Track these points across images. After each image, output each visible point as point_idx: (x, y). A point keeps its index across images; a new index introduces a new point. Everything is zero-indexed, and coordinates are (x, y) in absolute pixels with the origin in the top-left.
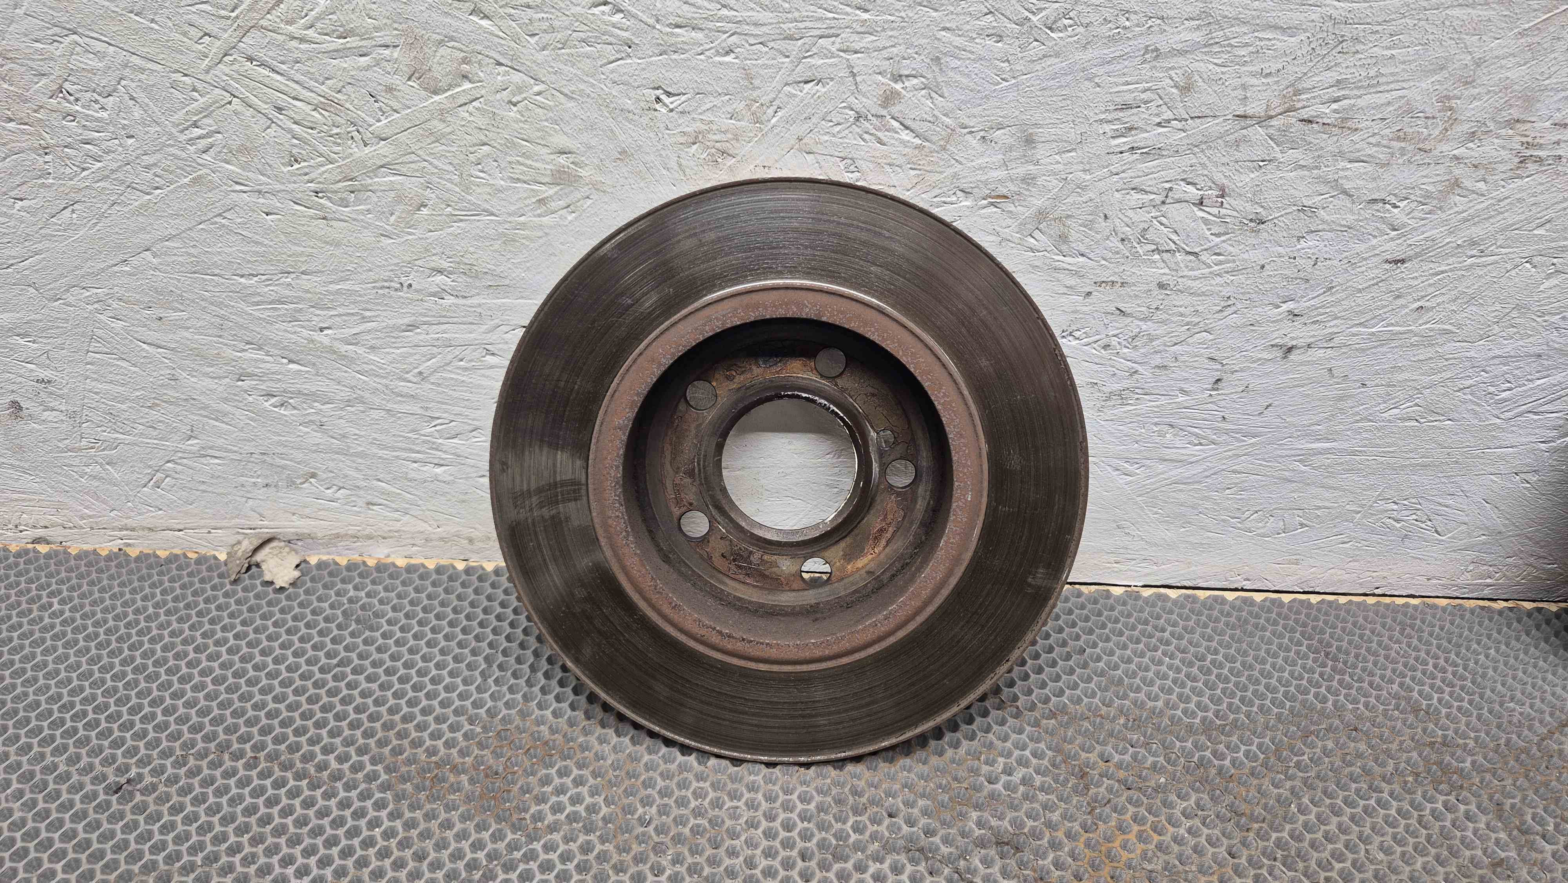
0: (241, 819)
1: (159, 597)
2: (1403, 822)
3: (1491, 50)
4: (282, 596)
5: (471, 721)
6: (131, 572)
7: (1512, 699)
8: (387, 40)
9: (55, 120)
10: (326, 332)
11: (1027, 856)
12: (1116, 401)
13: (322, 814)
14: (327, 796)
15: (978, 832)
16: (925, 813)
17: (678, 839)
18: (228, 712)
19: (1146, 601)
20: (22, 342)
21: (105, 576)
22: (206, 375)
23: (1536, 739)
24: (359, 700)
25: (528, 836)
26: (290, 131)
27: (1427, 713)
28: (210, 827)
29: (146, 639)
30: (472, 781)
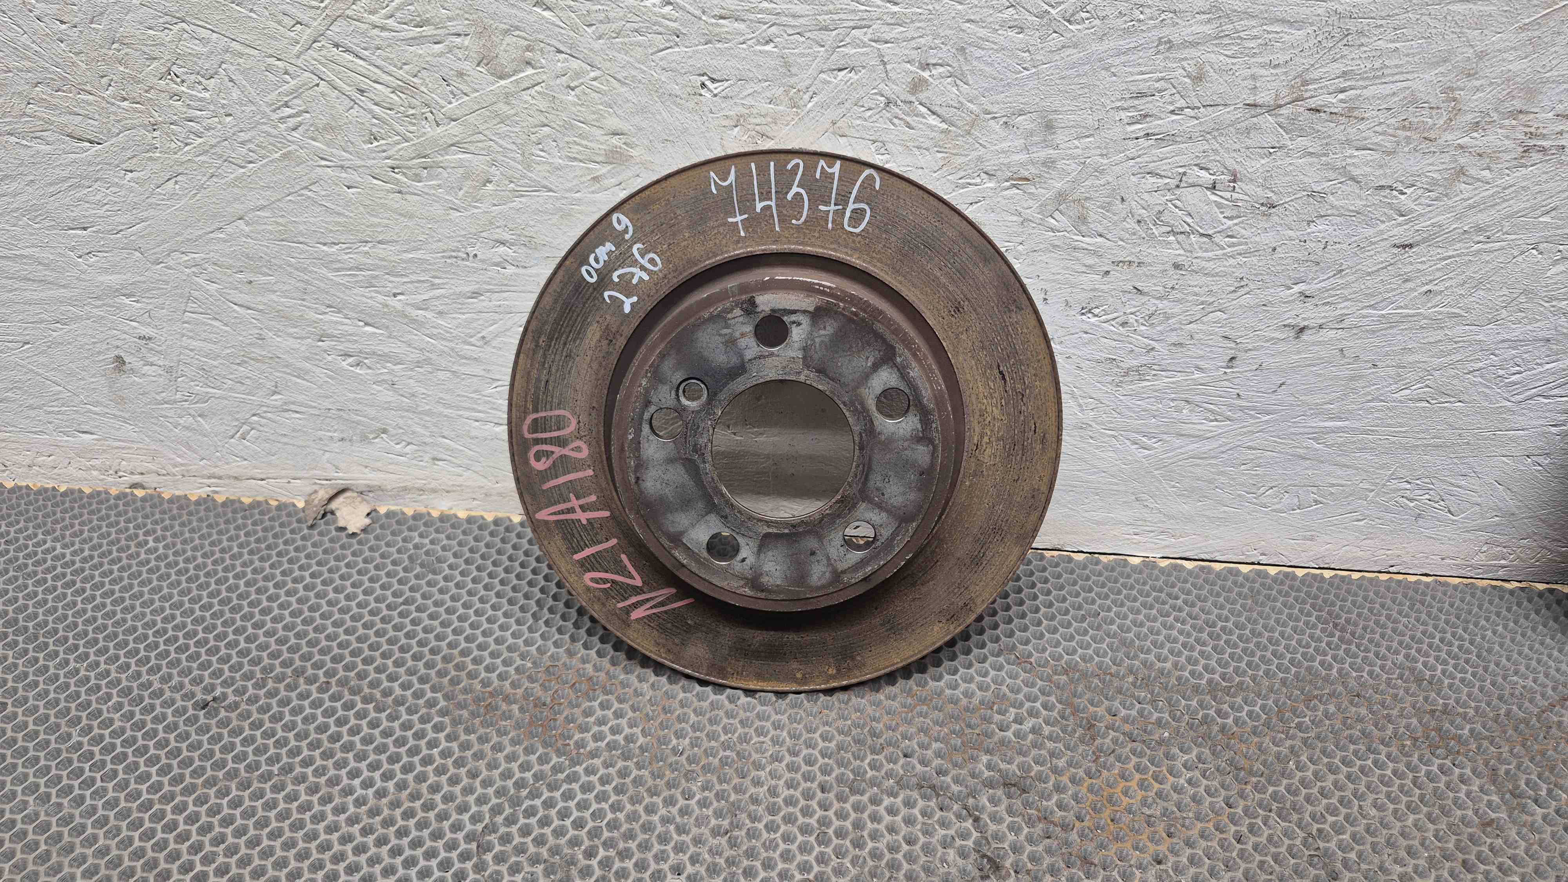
0: (313, 736)
1: (243, 539)
2: (1398, 782)
3: (1493, 43)
4: (354, 541)
5: (523, 657)
6: (217, 516)
7: (1516, 673)
8: (459, 29)
9: (164, 99)
10: (399, 297)
11: (1032, 797)
12: (1133, 375)
13: (387, 734)
14: (392, 718)
15: (987, 774)
16: (938, 754)
17: (706, 769)
18: (303, 642)
19: (1162, 570)
20: (127, 301)
21: (194, 518)
22: (290, 335)
23: (1536, 711)
24: (422, 635)
25: (571, 760)
26: (370, 111)
27: (1430, 683)
28: (286, 741)
29: (231, 575)
30: (521, 709)
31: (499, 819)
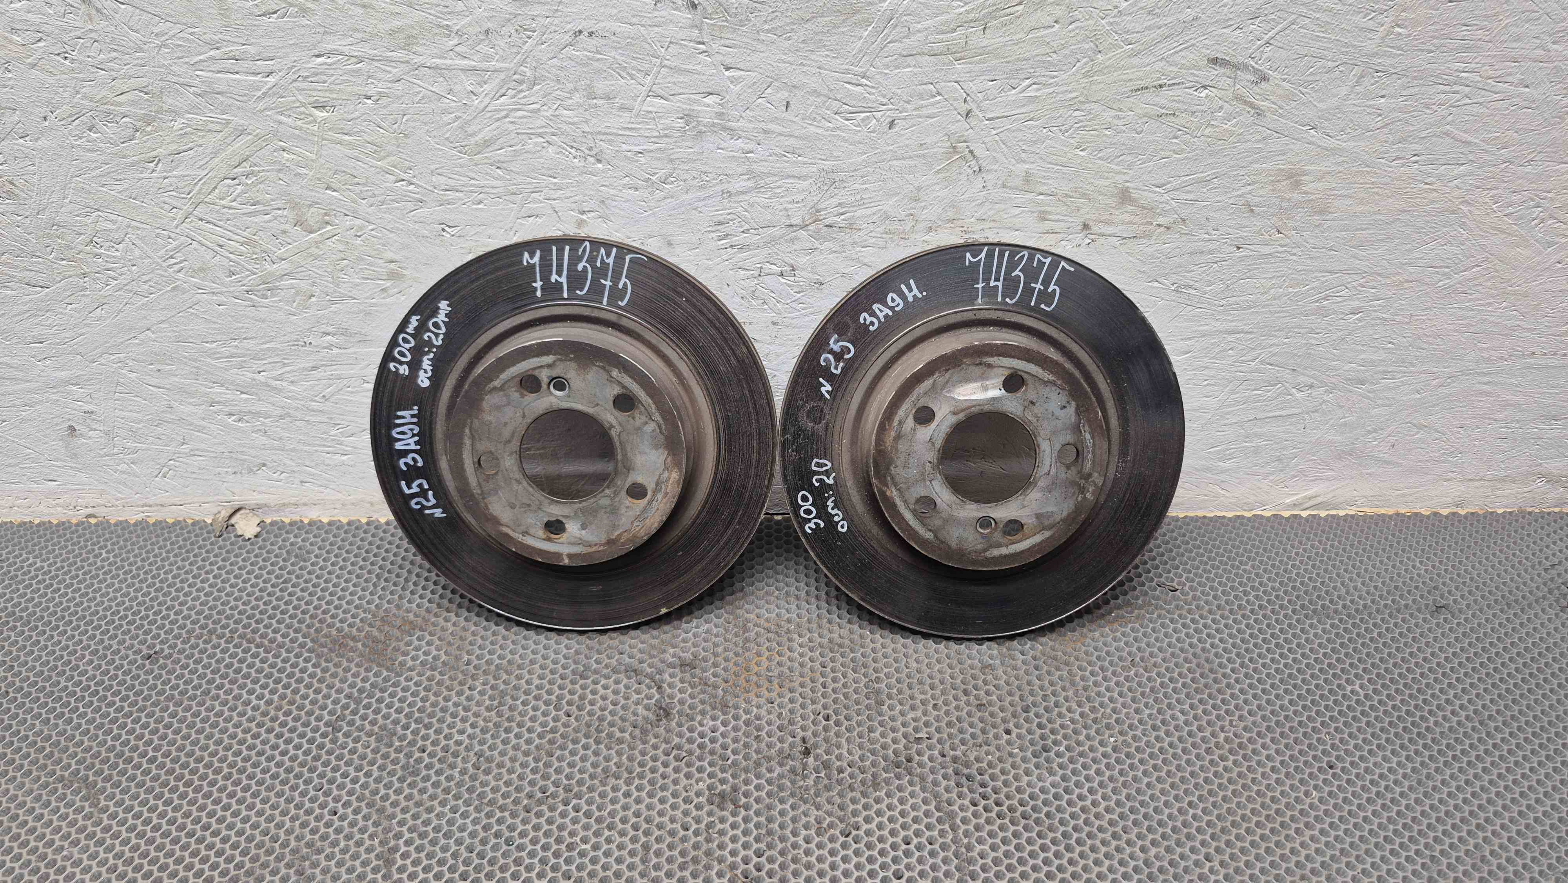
1: (169, 547)
4: (248, 543)
5: (365, 612)
6: (150, 532)
8: (279, 206)
10: (262, 374)
11: (698, 671)
15: (671, 660)
17: (487, 672)
20: (74, 389)
21: (134, 535)
22: (190, 404)
25: (396, 674)
26: (227, 258)
29: (162, 572)
31: (347, 712)
